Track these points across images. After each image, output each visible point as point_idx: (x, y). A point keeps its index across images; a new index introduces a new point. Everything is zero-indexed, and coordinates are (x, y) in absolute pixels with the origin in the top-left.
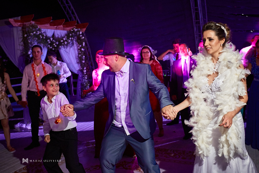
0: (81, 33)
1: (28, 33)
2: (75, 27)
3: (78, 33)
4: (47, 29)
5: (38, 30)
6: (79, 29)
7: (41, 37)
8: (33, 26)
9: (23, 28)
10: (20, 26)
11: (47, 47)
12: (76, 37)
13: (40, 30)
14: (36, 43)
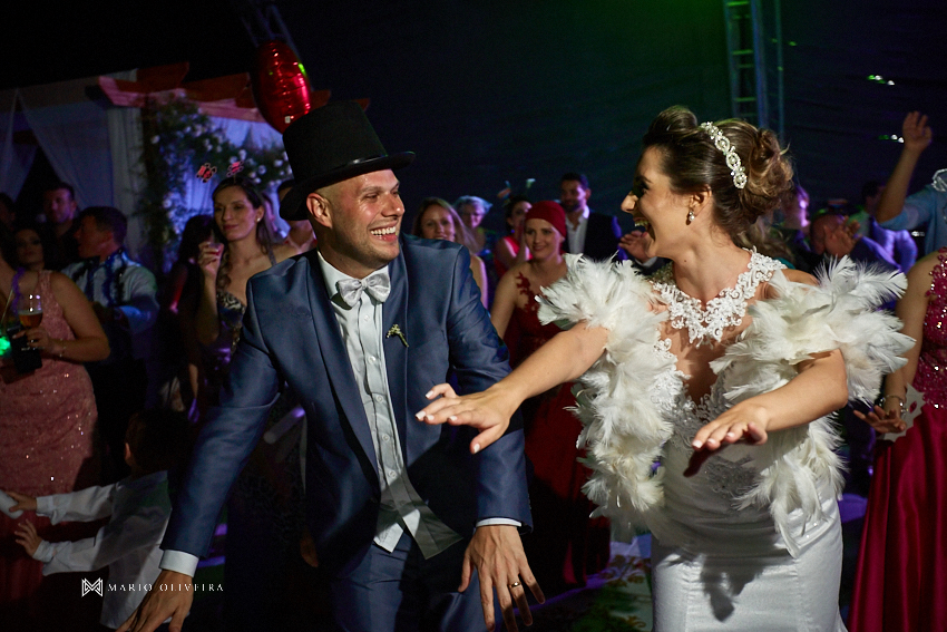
1: (166, 130)
4: (225, 120)
5: (197, 121)
7: (210, 147)
8: (180, 105)
9: (145, 112)
10: (134, 105)
13: (203, 120)
14: (189, 170)
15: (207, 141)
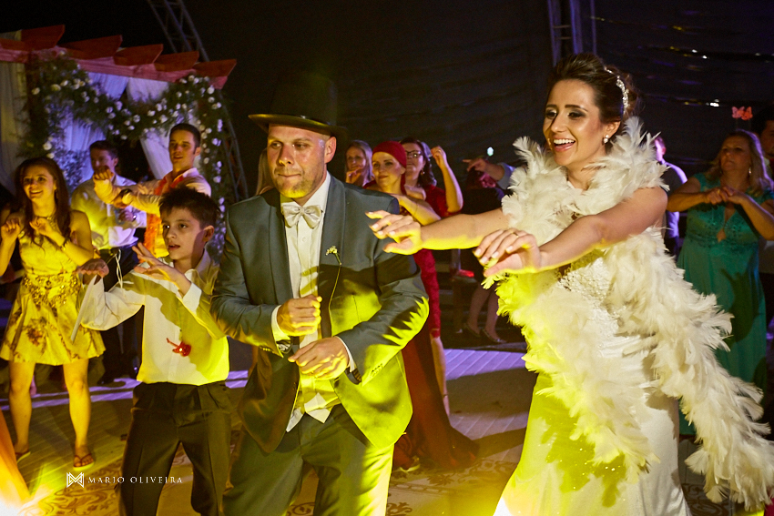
0: (211, 90)
1: (45, 84)
2: (192, 70)
3: (203, 90)
4: (104, 75)
5: (76, 76)
6: (206, 78)
7: (87, 99)
8: (61, 63)
9: (28, 66)
10: (18, 60)
11: (103, 129)
12: (195, 103)
13: (82, 76)
14: (69, 117)
15: (85, 93)
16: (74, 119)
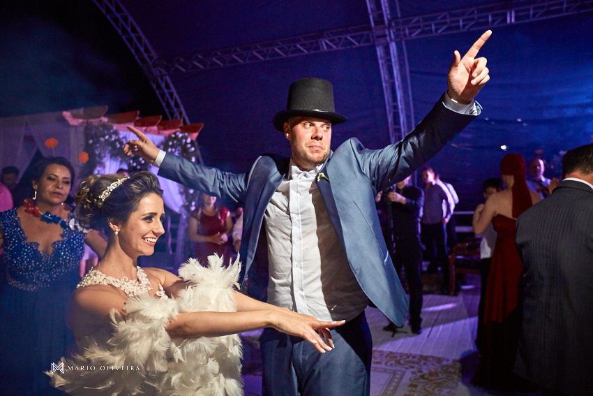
0: (189, 141)
1: (96, 137)
2: (178, 129)
3: (184, 141)
5: (113, 133)
6: (186, 134)
7: (118, 146)
8: (105, 126)
9: (86, 128)
10: (81, 125)
11: (127, 163)
12: (179, 148)
13: (116, 133)
14: (108, 156)
15: (117, 143)
16: (111, 157)
